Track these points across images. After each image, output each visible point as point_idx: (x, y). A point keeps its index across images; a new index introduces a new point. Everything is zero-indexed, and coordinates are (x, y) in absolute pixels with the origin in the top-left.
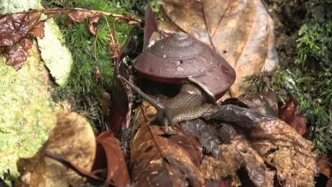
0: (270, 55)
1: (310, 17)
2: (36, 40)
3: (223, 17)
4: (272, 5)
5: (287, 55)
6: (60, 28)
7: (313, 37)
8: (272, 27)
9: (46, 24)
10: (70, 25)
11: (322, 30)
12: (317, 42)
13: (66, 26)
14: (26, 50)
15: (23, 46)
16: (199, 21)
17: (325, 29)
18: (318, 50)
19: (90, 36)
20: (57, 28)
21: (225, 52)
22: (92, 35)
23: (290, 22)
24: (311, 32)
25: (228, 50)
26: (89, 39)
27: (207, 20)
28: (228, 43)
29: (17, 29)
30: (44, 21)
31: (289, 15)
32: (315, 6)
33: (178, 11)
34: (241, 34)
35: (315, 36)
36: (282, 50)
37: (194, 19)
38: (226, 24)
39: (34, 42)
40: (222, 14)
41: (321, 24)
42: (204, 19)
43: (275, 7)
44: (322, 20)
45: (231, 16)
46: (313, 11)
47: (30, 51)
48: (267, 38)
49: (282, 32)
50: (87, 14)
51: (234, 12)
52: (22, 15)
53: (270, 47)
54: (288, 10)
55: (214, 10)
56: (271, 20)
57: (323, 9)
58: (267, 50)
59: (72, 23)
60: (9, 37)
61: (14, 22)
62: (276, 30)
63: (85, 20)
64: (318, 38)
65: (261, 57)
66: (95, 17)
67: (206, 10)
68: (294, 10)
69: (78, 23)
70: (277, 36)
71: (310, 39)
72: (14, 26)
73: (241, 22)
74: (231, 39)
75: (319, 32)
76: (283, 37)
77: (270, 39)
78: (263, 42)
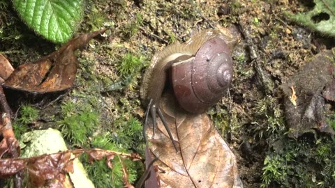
0: (236, 182)
1: (272, 150)
2: (68, 174)
3: (196, 153)
4: (233, 143)
5: (248, 183)
6: (84, 166)
7: (275, 166)
8: (235, 161)
9: (74, 162)
10: (92, 163)
11: (282, 160)
12: (279, 169)
13: (89, 164)
14: (62, 182)
15: (59, 180)
16: (178, 157)
17: (285, 158)
18: (279, 176)
19: (109, 170)
20: (81, 165)
21: (200, 181)
22: (110, 169)
23: (250, 156)
24: (274, 162)
25: (202, 180)
26: (107, 172)
27: (184, 157)
28: (201, 174)
29: (56, 166)
30: (73, 160)
31: (250, 150)
32: (276, 141)
33: (160, 149)
34: (211, 167)
35: (277, 165)
36: (244, 179)
37: (173, 156)
38: (198, 160)
39: (67, 177)
40: (195, 152)
41: (281, 156)
42: (182, 156)
43: (235, 145)
44: (281, 151)
45: (203, 153)
46: (273, 145)
47: (64, 183)
48: (232, 170)
49: (242, 164)
50: (104, 153)
51: (204, 149)
52: (58, 155)
53: (236, 176)
54: (249, 146)
55: (189, 148)
56: (233, 156)
57: (282, 143)
58: (233, 179)
59: (94, 160)
60: (51, 172)
61: (53, 161)
62: (238, 163)
63: (103, 158)
64: (279, 166)
65: (229, 185)
66: (111, 155)
67: (183, 148)
68: (253, 146)
69: (98, 160)
70: (239, 168)
71: (273, 167)
72: (53, 163)
73: (211, 157)
74: (203, 171)
75: (280, 161)
76: (243, 168)
77: (234, 171)
78: (229, 173)
